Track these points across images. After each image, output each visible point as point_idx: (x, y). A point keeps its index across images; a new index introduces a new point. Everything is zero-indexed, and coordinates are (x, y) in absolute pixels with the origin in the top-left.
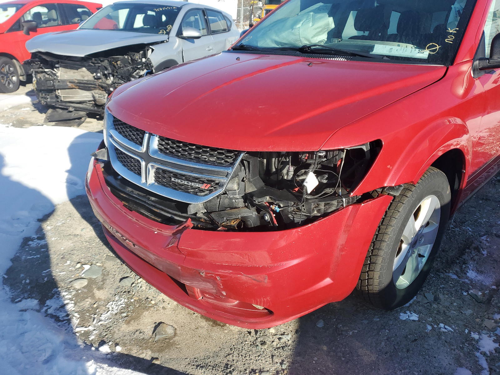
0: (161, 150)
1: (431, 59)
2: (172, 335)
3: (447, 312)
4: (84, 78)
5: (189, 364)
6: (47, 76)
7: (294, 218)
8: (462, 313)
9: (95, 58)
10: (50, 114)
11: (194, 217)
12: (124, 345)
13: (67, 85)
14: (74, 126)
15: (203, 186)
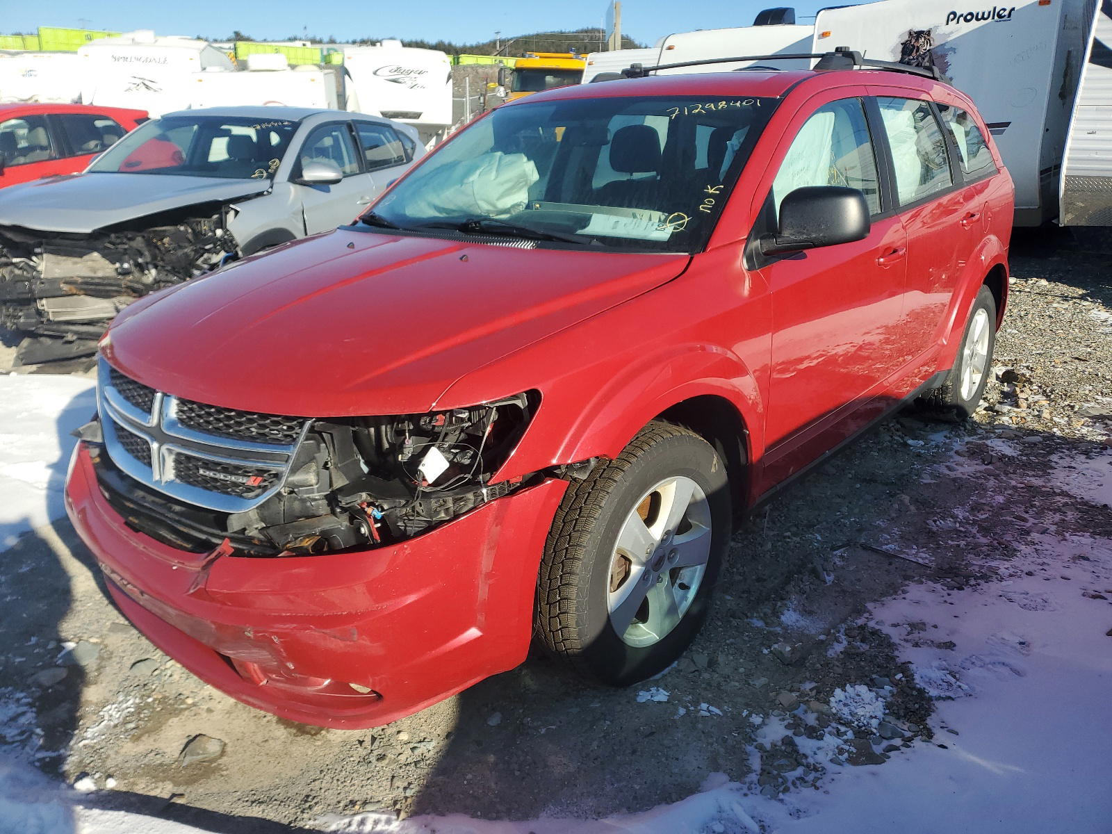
0: (181, 421)
1: (675, 242)
2: (217, 754)
3: (723, 683)
4: (95, 273)
5: (239, 800)
6: (17, 272)
7: (406, 526)
8: (749, 684)
9: (115, 232)
10: (25, 348)
11: (242, 536)
12: (124, 776)
13: (60, 289)
14: (77, 371)
15: (250, 481)
